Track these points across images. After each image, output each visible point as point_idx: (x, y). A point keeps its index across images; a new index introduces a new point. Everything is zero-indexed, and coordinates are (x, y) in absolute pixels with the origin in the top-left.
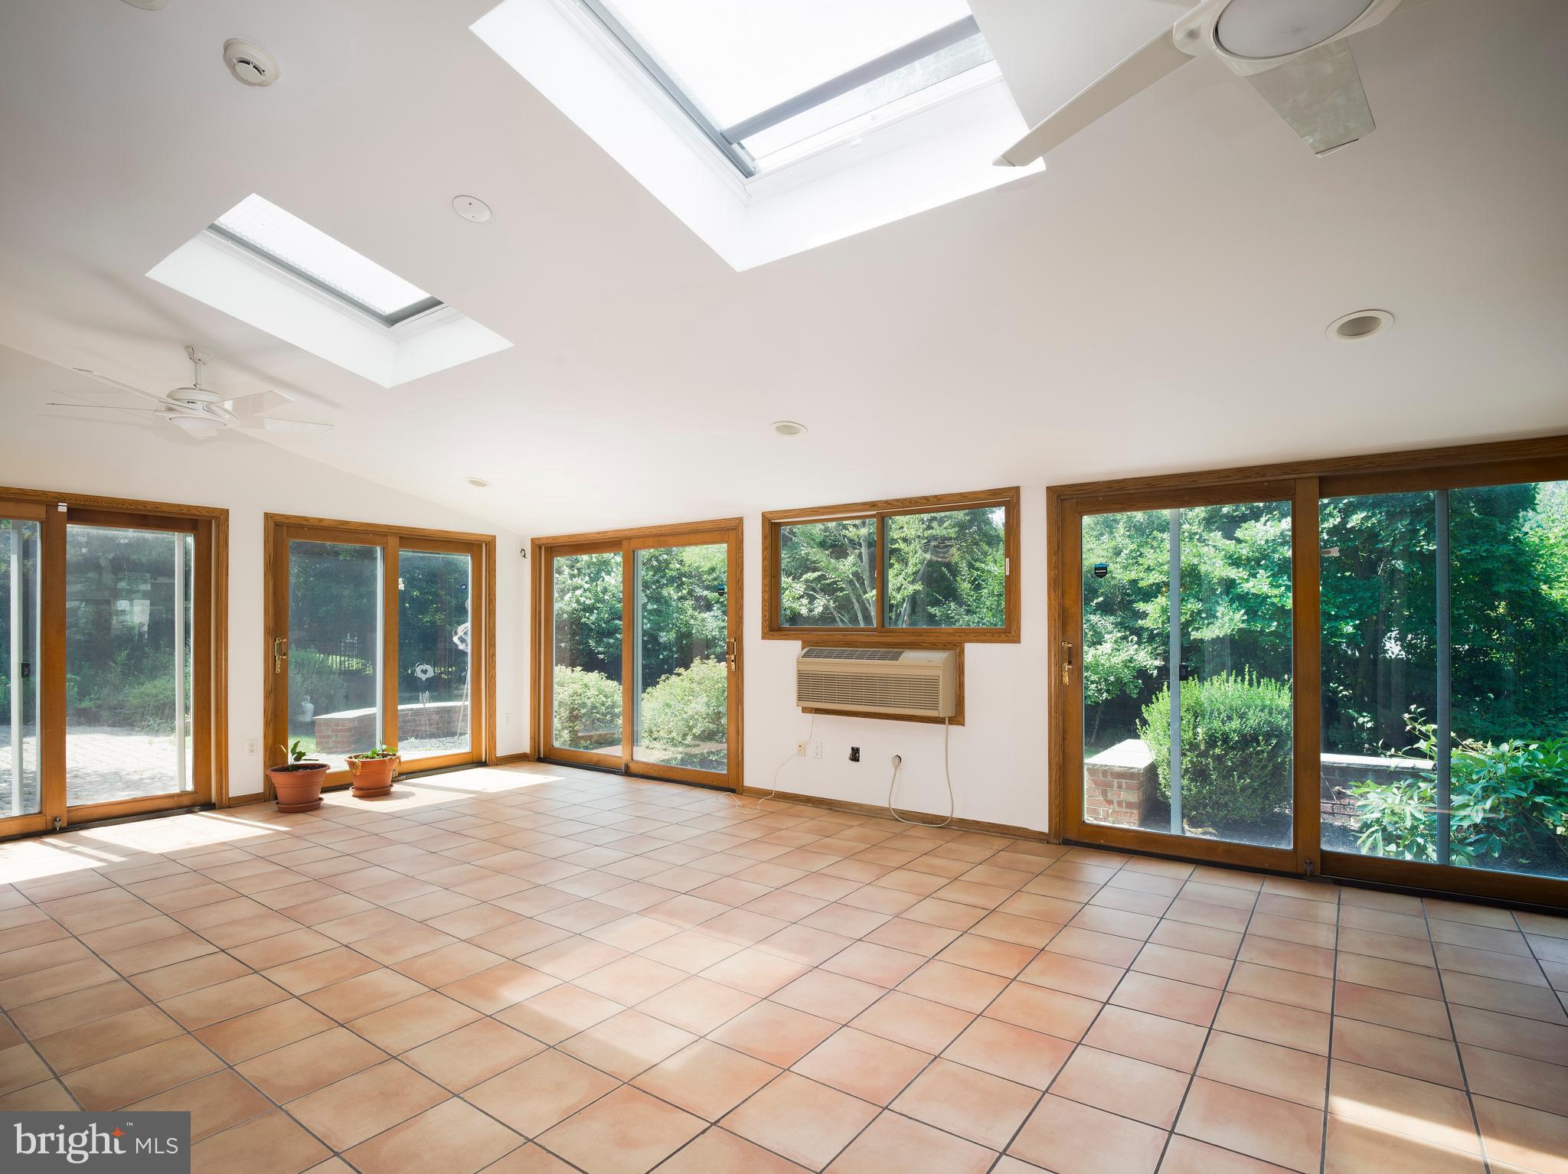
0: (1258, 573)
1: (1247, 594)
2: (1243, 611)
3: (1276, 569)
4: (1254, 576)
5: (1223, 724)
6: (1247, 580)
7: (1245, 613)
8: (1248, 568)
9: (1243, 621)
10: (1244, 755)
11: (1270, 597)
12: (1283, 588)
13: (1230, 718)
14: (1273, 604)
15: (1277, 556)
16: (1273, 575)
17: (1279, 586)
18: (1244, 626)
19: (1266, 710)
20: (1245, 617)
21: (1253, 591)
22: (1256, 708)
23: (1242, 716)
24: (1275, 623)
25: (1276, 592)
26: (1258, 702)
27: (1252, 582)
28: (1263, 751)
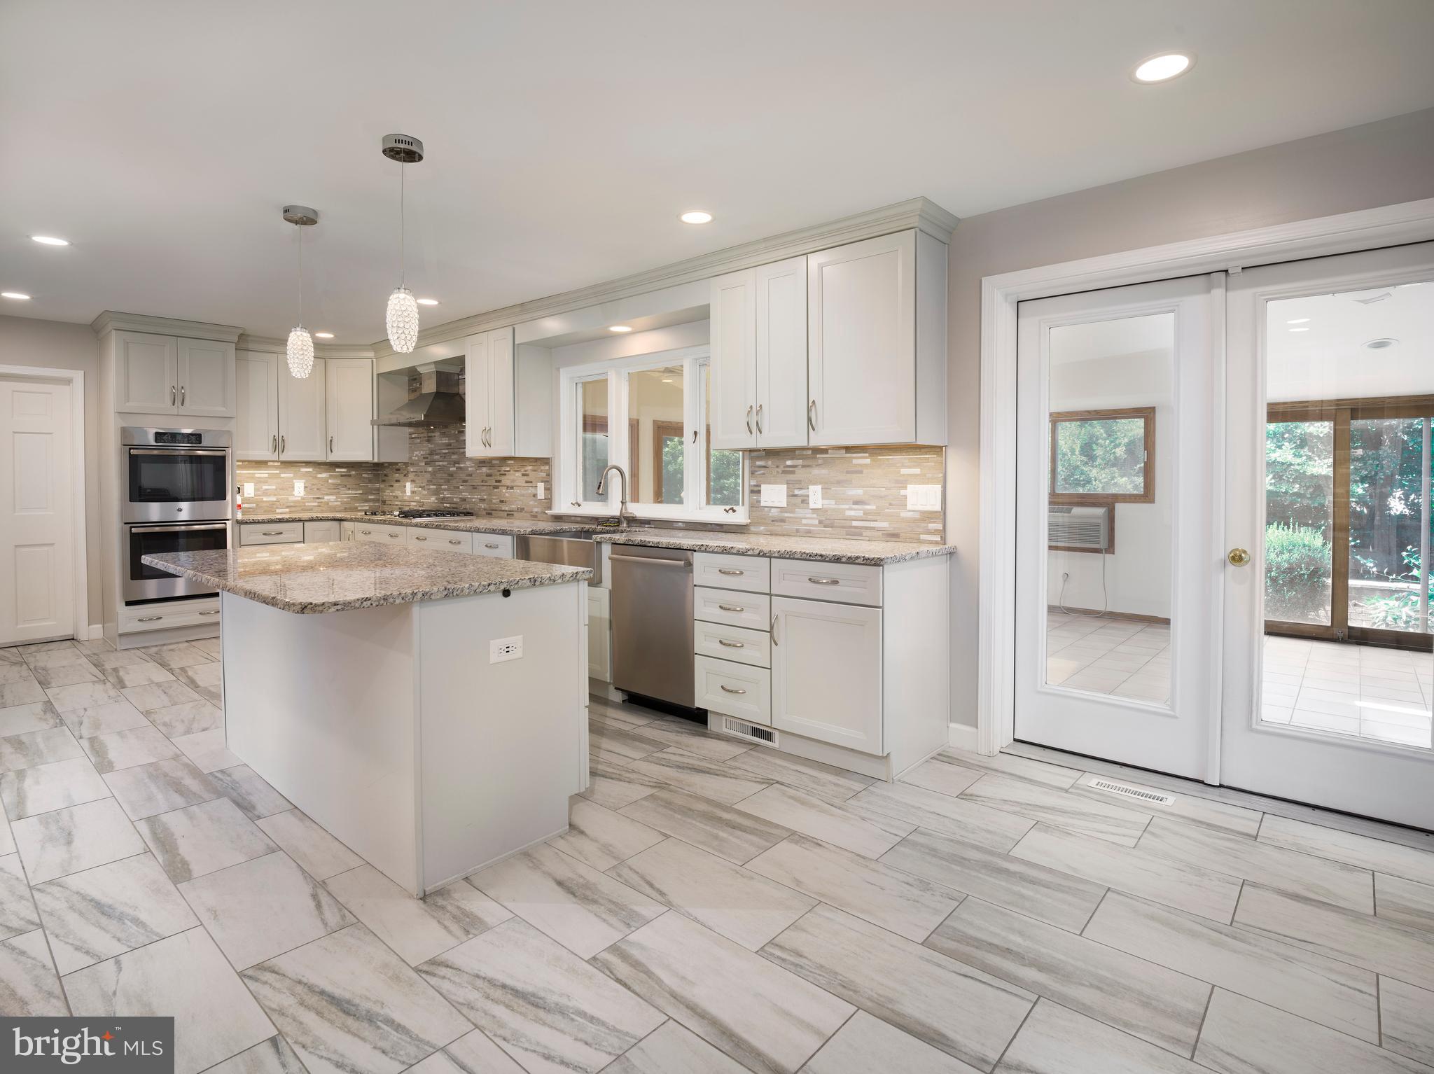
0: (1283, 445)
1: (1274, 462)
2: (1271, 476)
3: (1298, 442)
4: (1280, 447)
5: (1277, 556)
6: (1274, 451)
7: (1274, 478)
8: (1275, 440)
9: (1271, 484)
10: (1292, 576)
11: (1294, 465)
12: (1305, 458)
13: (1282, 553)
14: (1296, 471)
15: (1299, 431)
16: (1296, 447)
17: (1301, 456)
18: (1272, 488)
19: (1307, 548)
20: (1273, 481)
21: (1279, 460)
22: (1299, 546)
23: (1290, 551)
24: (1298, 486)
25: (1298, 460)
26: (1300, 542)
27: (1279, 452)
28: (1304, 574)
